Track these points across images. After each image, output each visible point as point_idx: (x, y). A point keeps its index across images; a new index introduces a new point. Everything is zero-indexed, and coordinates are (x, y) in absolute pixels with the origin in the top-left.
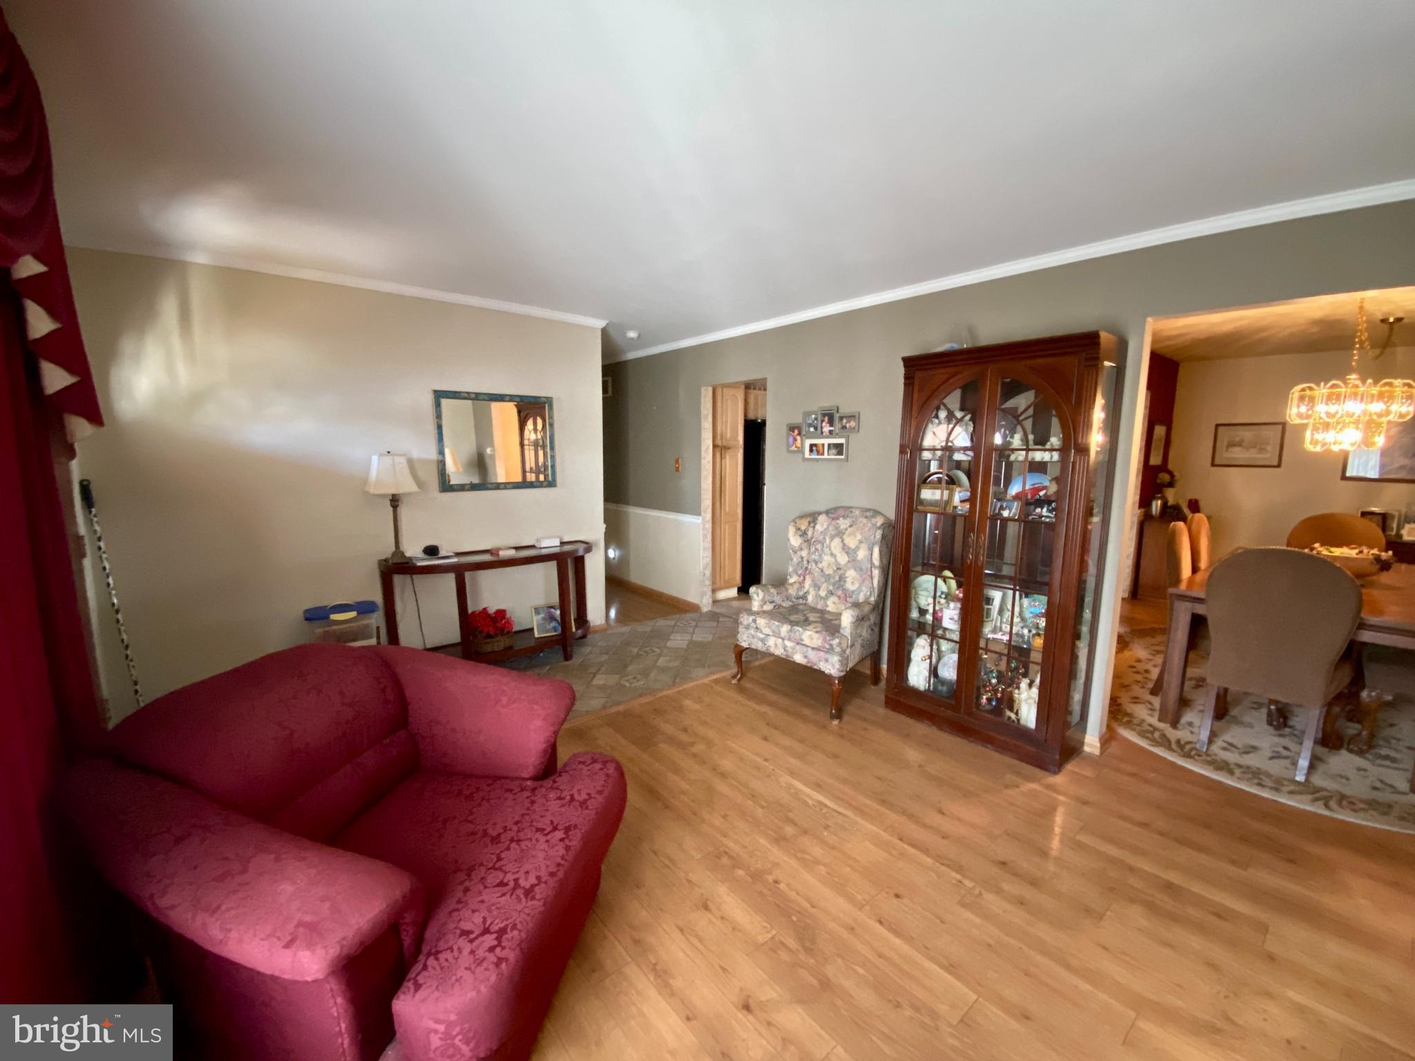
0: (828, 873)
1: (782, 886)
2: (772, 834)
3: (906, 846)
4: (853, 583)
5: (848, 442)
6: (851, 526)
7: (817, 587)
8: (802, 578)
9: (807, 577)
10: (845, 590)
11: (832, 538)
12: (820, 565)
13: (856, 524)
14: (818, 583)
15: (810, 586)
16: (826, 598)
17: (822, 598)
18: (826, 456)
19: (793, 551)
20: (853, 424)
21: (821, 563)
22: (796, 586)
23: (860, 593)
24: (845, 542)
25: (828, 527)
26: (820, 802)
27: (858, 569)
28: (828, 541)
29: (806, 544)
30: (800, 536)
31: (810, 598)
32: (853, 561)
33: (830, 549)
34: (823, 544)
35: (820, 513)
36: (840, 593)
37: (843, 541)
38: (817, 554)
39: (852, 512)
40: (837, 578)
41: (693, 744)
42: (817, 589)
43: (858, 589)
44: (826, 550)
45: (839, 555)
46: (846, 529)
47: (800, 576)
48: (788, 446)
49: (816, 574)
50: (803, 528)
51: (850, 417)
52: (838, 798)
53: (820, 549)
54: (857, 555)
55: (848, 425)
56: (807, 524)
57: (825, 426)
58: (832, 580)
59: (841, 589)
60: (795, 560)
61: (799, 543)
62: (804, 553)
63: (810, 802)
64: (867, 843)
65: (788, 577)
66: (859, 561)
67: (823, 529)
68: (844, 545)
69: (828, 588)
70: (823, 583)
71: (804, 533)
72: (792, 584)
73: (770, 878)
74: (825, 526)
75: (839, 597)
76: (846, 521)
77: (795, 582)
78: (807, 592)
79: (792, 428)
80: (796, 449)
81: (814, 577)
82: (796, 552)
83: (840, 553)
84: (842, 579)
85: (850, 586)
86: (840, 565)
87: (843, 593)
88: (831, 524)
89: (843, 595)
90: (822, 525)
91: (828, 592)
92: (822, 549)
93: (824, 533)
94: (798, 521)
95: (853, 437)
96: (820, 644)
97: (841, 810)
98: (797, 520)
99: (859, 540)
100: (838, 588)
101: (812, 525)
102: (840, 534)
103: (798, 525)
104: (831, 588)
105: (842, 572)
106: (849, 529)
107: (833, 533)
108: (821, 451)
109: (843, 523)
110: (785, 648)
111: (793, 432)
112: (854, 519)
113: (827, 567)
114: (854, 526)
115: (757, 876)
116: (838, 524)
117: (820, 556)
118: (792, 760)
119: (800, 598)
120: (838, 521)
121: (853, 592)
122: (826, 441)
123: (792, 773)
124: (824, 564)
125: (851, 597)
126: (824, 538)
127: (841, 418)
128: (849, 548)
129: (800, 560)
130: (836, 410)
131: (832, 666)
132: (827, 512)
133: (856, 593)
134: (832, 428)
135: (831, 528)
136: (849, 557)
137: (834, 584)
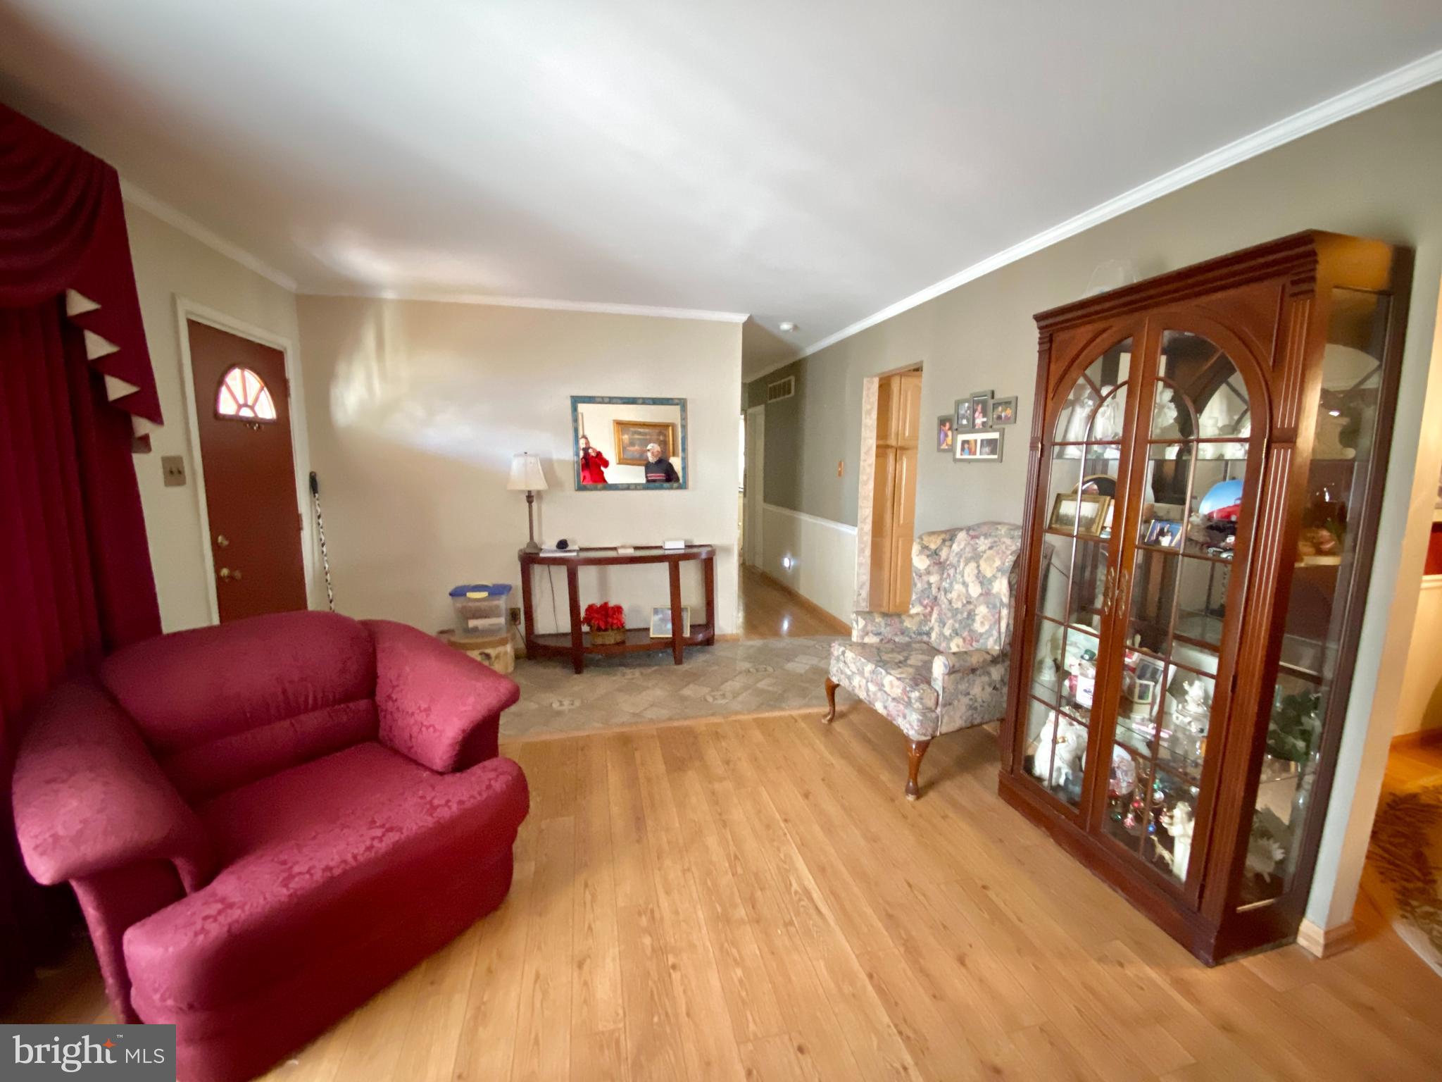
0: (741, 981)
1: (676, 976)
2: (719, 910)
3: (870, 988)
4: (982, 623)
5: (1002, 435)
6: (990, 548)
7: (942, 623)
8: (929, 609)
9: (935, 609)
10: (971, 631)
11: (967, 563)
12: (949, 596)
13: (997, 546)
14: (944, 616)
15: (936, 621)
16: (949, 639)
17: (945, 637)
18: (978, 456)
19: (916, 575)
20: (1009, 412)
21: (951, 593)
22: (917, 619)
23: (989, 637)
24: (980, 568)
25: (965, 548)
26: (807, 893)
27: (990, 606)
28: (962, 565)
29: (936, 567)
30: (928, 556)
31: (934, 635)
32: (987, 594)
33: (963, 576)
34: (956, 569)
35: (961, 529)
36: (965, 634)
37: (978, 566)
38: (948, 581)
39: (997, 528)
40: (965, 615)
41: (721, 779)
42: (941, 625)
43: (987, 631)
44: (958, 576)
45: (971, 585)
46: (985, 552)
47: (925, 607)
48: (939, 444)
49: (943, 606)
50: (933, 547)
51: (1006, 403)
52: (833, 893)
53: (952, 575)
54: (993, 587)
55: (1003, 415)
56: (939, 541)
57: (978, 417)
58: (959, 617)
59: (968, 629)
60: (919, 585)
61: (925, 566)
62: (934, 579)
63: (795, 886)
64: (822, 963)
65: (911, 606)
66: (993, 595)
67: (959, 550)
68: (979, 571)
69: (953, 625)
70: (949, 619)
71: (936, 553)
72: (911, 616)
73: (671, 960)
74: (962, 546)
75: (964, 639)
76: (986, 541)
77: (918, 614)
78: (932, 629)
79: (942, 422)
80: (947, 447)
81: (941, 610)
82: (920, 576)
83: (973, 582)
84: (971, 616)
85: (979, 627)
86: (971, 598)
87: (970, 635)
88: (969, 544)
89: (969, 638)
90: (959, 545)
91: (953, 630)
92: (954, 576)
93: (959, 555)
94: (926, 539)
95: (1009, 429)
96: (900, 695)
97: (825, 909)
98: (924, 537)
99: (997, 568)
100: (964, 628)
101: (948, 543)
102: (976, 557)
103: (925, 543)
104: (957, 625)
105: (971, 607)
106: (989, 552)
107: (970, 555)
108: (973, 450)
109: (983, 544)
110: (868, 691)
111: (945, 426)
112: (996, 539)
113: (956, 600)
114: (995, 548)
115: (660, 951)
116: (977, 544)
117: (951, 584)
118: (817, 829)
119: (924, 633)
120: (977, 541)
121: (981, 635)
122: (979, 437)
123: (803, 846)
124: (953, 595)
125: (978, 641)
126: (959, 561)
127: (995, 406)
128: (984, 577)
129: (926, 586)
130: (990, 395)
131: (911, 725)
132: (968, 529)
133: (985, 636)
134: (985, 420)
135: (967, 550)
136: (982, 589)
137: (961, 622)
